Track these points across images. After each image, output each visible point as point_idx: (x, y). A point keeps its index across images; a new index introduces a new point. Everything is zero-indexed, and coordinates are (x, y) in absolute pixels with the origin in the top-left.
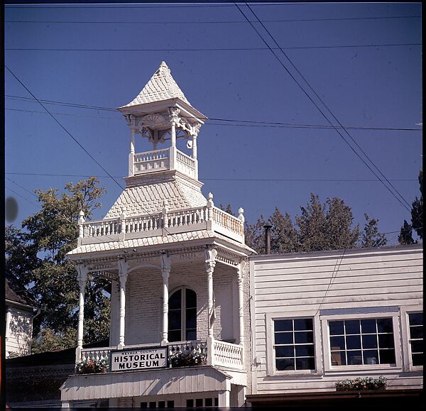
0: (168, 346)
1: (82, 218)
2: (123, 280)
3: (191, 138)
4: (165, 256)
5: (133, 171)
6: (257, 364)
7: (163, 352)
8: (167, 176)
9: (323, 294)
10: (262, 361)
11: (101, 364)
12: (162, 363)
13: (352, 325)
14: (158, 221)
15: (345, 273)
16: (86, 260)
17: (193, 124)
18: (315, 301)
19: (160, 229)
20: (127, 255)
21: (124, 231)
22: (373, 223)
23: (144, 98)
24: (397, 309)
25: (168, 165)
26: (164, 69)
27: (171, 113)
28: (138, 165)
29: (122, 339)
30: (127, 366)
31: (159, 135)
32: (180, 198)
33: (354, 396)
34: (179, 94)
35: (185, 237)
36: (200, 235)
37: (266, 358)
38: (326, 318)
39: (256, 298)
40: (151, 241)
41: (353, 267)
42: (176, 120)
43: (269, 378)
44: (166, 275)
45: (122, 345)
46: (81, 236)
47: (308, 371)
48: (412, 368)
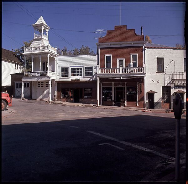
1: (25, 47)
2: (33, 59)
3: (47, 32)
4: (40, 55)
6: (58, 76)
7: (40, 73)
8: (41, 39)
11: (29, 75)
12: (39, 75)
13: (75, 69)
14: (39, 48)
16: (26, 55)
17: (47, 29)
18: (69, 64)
19: (39, 50)
20: (33, 54)
21: (33, 50)
22: (93, 51)
23: (37, 23)
24: (83, 66)
25: (41, 37)
26: (41, 17)
27: (42, 26)
28: (36, 37)
30: (33, 75)
31: (40, 31)
32: (43, 44)
33: (74, 82)
34: (44, 23)
35: (44, 51)
36: (46, 51)
37: (60, 75)
38: (71, 68)
39: (58, 64)
40: (37, 52)
42: (43, 28)
43: (60, 78)
44: (40, 59)
45: (32, 72)
46: (25, 50)
47: (67, 77)
48: (85, 77)
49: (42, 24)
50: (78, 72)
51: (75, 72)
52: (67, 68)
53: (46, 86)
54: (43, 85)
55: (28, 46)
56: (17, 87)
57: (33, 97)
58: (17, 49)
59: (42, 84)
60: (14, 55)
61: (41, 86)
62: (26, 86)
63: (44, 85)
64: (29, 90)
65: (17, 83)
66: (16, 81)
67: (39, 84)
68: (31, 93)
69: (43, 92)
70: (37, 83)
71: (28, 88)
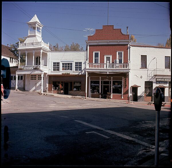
2: (27, 54)
3: (40, 29)
4: (34, 50)
5: (29, 35)
7: (33, 67)
8: (35, 36)
11: (22, 68)
12: (33, 69)
13: (66, 64)
14: (33, 44)
15: (65, 55)
16: (21, 50)
17: (41, 27)
18: (60, 59)
20: (27, 50)
21: (27, 45)
22: (82, 48)
23: (31, 21)
24: (73, 61)
25: (35, 34)
26: (36, 16)
30: (27, 69)
31: (34, 28)
32: (37, 40)
33: (64, 75)
34: (38, 21)
35: (37, 47)
36: (39, 47)
37: (51, 69)
39: (50, 59)
40: (31, 48)
42: (37, 26)
43: (52, 72)
44: (34, 54)
45: (26, 65)
46: (19, 46)
47: (58, 71)
48: (75, 71)
49: (36, 23)
50: (69, 67)
51: (66, 67)
52: (58, 63)
53: (39, 79)
54: (36, 77)
55: (22, 42)
57: (26, 89)
58: (12, 44)
59: (35, 77)
60: (9, 49)
61: (33, 78)
62: (20, 79)
64: (22, 83)
65: (12, 75)
67: (32, 77)
68: (24, 85)
69: (36, 84)
70: (30, 76)
71: (22, 80)
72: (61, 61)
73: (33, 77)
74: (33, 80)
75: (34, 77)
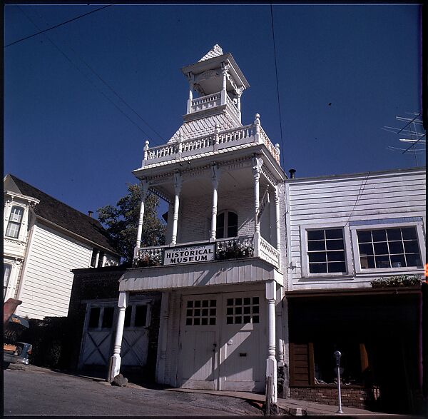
0: (216, 242)
1: (147, 145)
3: (237, 96)
4: (215, 167)
5: (191, 111)
6: (293, 268)
7: (212, 248)
9: (351, 208)
10: (298, 265)
11: (154, 258)
12: (210, 257)
13: (379, 234)
15: (370, 191)
18: (344, 214)
19: (212, 146)
20: (182, 169)
21: (180, 151)
24: (421, 218)
25: (219, 102)
26: (218, 47)
27: (223, 67)
28: (194, 107)
29: (175, 239)
30: (178, 261)
32: (229, 123)
33: (391, 293)
36: (248, 145)
37: (301, 262)
38: (355, 228)
39: (291, 213)
40: (203, 155)
41: (376, 186)
42: (227, 75)
43: (303, 279)
45: (174, 243)
46: (146, 159)
47: (341, 274)
49: (223, 60)
50: (396, 248)
51: (381, 248)
52: (337, 233)
53: (230, 321)
54: (213, 312)
56: (93, 324)
59: (209, 308)
61: (201, 317)
62: (132, 322)
63: (221, 316)
64: (143, 342)
65: (96, 305)
66: (92, 297)
67: (194, 308)
69: (215, 348)
70: (185, 308)
71: (140, 329)
72: (351, 223)
73: (197, 313)
74: (201, 327)
75: (205, 313)
